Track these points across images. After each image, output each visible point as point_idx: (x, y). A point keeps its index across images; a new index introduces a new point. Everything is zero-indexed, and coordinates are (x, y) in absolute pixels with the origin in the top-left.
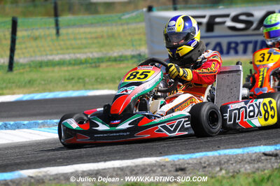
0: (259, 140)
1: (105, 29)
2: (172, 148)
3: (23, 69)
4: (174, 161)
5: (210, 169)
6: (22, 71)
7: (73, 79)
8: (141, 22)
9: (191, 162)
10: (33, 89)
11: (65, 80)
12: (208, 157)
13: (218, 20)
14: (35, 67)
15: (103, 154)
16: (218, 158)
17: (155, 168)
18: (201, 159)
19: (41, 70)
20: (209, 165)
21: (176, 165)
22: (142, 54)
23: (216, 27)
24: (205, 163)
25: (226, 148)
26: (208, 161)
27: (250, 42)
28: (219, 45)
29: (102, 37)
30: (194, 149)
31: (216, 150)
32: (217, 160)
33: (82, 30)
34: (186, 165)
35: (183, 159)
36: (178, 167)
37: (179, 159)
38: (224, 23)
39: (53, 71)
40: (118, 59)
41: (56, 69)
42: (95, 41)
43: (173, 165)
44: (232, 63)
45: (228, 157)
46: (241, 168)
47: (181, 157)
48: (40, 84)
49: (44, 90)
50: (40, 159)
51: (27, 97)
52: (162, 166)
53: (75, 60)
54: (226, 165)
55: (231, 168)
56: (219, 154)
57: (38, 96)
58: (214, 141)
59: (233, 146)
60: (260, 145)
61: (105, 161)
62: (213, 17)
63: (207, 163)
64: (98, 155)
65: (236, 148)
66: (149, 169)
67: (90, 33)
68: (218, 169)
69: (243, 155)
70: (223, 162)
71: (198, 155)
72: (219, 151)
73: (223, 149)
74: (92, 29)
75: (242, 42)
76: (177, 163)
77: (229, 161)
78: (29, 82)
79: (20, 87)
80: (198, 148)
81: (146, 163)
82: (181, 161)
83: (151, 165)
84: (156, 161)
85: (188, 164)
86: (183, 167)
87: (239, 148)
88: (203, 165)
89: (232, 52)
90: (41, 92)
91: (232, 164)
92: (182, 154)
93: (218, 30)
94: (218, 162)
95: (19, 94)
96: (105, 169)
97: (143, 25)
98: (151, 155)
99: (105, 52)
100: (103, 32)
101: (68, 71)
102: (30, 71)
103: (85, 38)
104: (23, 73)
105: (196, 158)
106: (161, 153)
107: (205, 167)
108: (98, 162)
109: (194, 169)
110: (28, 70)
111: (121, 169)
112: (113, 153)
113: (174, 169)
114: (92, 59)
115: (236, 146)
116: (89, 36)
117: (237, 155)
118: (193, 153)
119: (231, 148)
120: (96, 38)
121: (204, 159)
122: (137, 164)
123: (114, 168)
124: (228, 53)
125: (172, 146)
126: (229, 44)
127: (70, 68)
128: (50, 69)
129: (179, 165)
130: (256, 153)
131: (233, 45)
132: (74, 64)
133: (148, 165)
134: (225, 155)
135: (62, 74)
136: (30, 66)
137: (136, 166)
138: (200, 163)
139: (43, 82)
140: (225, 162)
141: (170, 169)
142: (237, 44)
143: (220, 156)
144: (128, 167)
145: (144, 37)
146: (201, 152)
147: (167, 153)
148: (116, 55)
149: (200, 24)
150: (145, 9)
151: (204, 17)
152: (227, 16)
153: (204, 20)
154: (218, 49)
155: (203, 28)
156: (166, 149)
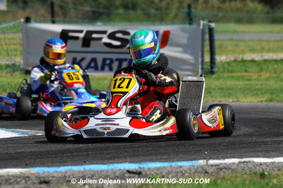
0: (125, 157)
2: (38, 161)
4: (39, 173)
8: (18, 32)
9: (56, 175)
12: (73, 171)
13: (94, 36)
17: (19, 180)
18: (66, 173)
21: (40, 177)
22: (17, 64)
23: (93, 43)
24: (69, 177)
26: (73, 175)
27: (125, 60)
28: (94, 60)
30: (60, 162)
31: (82, 165)
34: (51, 179)
35: (48, 172)
36: (42, 180)
37: (44, 172)
38: (101, 39)
43: (38, 177)
44: (107, 79)
45: (92, 173)
47: (46, 169)
52: (27, 178)
58: (82, 155)
59: (99, 162)
60: (125, 162)
62: (89, 33)
65: (101, 164)
66: (13, 180)
69: (107, 171)
71: (63, 169)
72: (84, 166)
73: (89, 164)
75: (117, 60)
76: (42, 176)
80: (65, 162)
83: (16, 177)
84: (21, 173)
85: (52, 177)
86: (47, 180)
87: (104, 164)
88: (68, 179)
89: (107, 68)
92: (48, 166)
93: (94, 46)
94: (82, 177)
97: (20, 35)
105: (61, 172)
106: (26, 165)
107: (69, 181)
109: (58, 182)
113: (38, 181)
117: (102, 171)
118: (59, 166)
121: (69, 173)
124: (103, 69)
125: (40, 158)
126: (104, 60)
129: (44, 177)
130: (120, 170)
131: (108, 62)
133: (12, 176)
134: (90, 170)
138: (65, 177)
141: (35, 181)
142: (112, 61)
143: (85, 170)
145: (20, 48)
146: (67, 165)
147: (33, 165)
149: (77, 38)
150: (22, 20)
151: (81, 32)
152: (104, 32)
153: (81, 35)
154: (93, 65)
155: (80, 43)
156: (32, 161)
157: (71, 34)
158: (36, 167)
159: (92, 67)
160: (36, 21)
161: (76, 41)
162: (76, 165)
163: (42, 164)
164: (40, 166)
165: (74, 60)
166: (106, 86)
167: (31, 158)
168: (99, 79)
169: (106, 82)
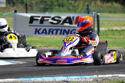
0: (60, 74)
4: (22, 81)
8: (11, 17)
9: (29, 82)
13: (45, 19)
23: (44, 22)
26: (37, 82)
27: (59, 30)
28: (45, 30)
31: (41, 77)
38: (48, 20)
44: (50, 38)
62: (43, 17)
73: (44, 77)
75: (55, 29)
80: (33, 76)
81: (9, 81)
92: (26, 78)
94: (41, 82)
97: (12, 18)
98: (11, 78)
106: (16, 77)
118: (31, 78)
124: (49, 33)
125: (22, 74)
131: (51, 30)
142: (53, 30)
145: (12, 24)
149: (37, 20)
150: (13, 12)
151: (39, 17)
152: (50, 17)
153: (39, 18)
154: (44, 32)
155: (39, 22)
156: (19, 75)
157: (35, 18)
158: (20, 78)
160: (19, 12)
163: (23, 77)
165: (36, 29)
166: (51, 41)
167: (18, 74)
168: (48, 38)
169: (51, 39)
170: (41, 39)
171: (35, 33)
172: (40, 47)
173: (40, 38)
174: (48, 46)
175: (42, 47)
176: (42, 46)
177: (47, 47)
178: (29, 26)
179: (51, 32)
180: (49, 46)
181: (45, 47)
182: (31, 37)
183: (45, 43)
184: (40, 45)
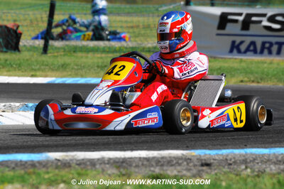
1: (141, 19)
2: (198, 143)
3: (57, 52)
4: (200, 156)
5: (235, 167)
6: (56, 54)
7: (106, 66)
9: (217, 158)
10: (65, 73)
11: (98, 67)
12: (235, 154)
13: (254, 19)
14: (70, 51)
15: (130, 143)
16: (244, 156)
17: (180, 162)
18: (227, 156)
19: (75, 55)
20: (235, 162)
21: (201, 160)
23: (252, 26)
24: (231, 160)
25: (253, 147)
26: (234, 158)
28: (253, 43)
29: (138, 27)
30: (220, 145)
31: (243, 148)
32: (243, 158)
33: (118, 18)
34: (212, 161)
35: (210, 154)
36: (203, 162)
37: (206, 155)
38: (261, 22)
39: (87, 57)
40: (152, 50)
41: (90, 55)
42: (131, 30)
43: (199, 159)
44: (265, 63)
45: (254, 157)
46: (266, 168)
47: (208, 152)
48: (72, 69)
49: (76, 75)
50: (68, 142)
51: (59, 81)
52: (188, 160)
53: (109, 48)
54: (252, 164)
55: (257, 167)
56: (246, 153)
57: (70, 81)
58: (242, 139)
59: (260, 146)
61: (132, 150)
62: (249, 16)
63: (233, 160)
64: (126, 143)
65: (262, 147)
66: (175, 162)
67: (126, 22)
68: (243, 167)
69: (269, 155)
70: (248, 161)
71: (225, 152)
72: (245, 150)
73: (250, 148)
74: (129, 19)
75: (277, 43)
76: (203, 158)
77: (254, 159)
78: (63, 66)
79: (53, 70)
80: (225, 145)
81: (172, 155)
82: (207, 156)
83: (177, 158)
84: (183, 154)
85: (214, 159)
86: (208, 162)
87: (266, 148)
88: (229, 162)
89: (266, 51)
90: (73, 77)
91: (258, 163)
92: (209, 149)
93: (253, 29)
94: (243, 160)
95: (52, 76)
96: (131, 158)
98: (177, 148)
99: (139, 42)
100: (139, 22)
101: (101, 58)
102: (64, 55)
103: (121, 27)
104: (57, 56)
105: (222, 155)
106: (187, 147)
107: (231, 164)
108: (125, 150)
109: (220, 165)
110: (62, 53)
111: (148, 159)
112: (140, 143)
113: (200, 163)
114: (126, 48)
115: (263, 145)
116: (125, 25)
117: (263, 155)
118: (220, 149)
119: (258, 147)
120: (132, 27)
121: (230, 157)
122: (163, 155)
123: (140, 158)
124: (262, 52)
126: (264, 43)
127: (103, 55)
128: (84, 54)
129: (205, 160)
130: (282, 154)
131: (267, 45)
132: (108, 52)
133: (174, 157)
134: (252, 154)
135: (96, 61)
136: (65, 50)
137: (163, 158)
138: (226, 159)
139: (76, 67)
140: (251, 161)
141: (196, 163)
142: (271, 44)
143: (246, 154)
144: (154, 158)
146: (228, 148)
147: (194, 148)
148: (150, 45)
149: (236, 21)
150: (182, 3)
151: (240, 15)
152: (264, 15)
153: (241, 18)
154: (252, 48)
155: (239, 26)
156: (193, 143)
157: (230, 17)
158: (197, 149)
159: (251, 51)
161: (235, 25)
162: (237, 148)
163: (203, 146)
164: (200, 149)
165: (234, 42)
166: (266, 70)
167: (192, 141)
168: (258, 62)
169: (265, 65)
170: (243, 65)
171: (231, 51)
172: (242, 81)
173: (241, 61)
174: (260, 81)
175: (247, 82)
176: (246, 79)
177: (258, 82)
178: (218, 35)
179: (266, 49)
180: (261, 79)
181: (253, 82)
182: (220, 60)
183: (252, 73)
184: (241, 78)
